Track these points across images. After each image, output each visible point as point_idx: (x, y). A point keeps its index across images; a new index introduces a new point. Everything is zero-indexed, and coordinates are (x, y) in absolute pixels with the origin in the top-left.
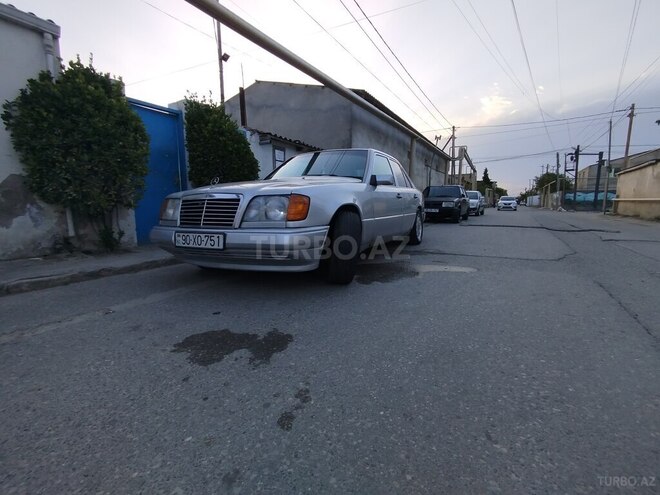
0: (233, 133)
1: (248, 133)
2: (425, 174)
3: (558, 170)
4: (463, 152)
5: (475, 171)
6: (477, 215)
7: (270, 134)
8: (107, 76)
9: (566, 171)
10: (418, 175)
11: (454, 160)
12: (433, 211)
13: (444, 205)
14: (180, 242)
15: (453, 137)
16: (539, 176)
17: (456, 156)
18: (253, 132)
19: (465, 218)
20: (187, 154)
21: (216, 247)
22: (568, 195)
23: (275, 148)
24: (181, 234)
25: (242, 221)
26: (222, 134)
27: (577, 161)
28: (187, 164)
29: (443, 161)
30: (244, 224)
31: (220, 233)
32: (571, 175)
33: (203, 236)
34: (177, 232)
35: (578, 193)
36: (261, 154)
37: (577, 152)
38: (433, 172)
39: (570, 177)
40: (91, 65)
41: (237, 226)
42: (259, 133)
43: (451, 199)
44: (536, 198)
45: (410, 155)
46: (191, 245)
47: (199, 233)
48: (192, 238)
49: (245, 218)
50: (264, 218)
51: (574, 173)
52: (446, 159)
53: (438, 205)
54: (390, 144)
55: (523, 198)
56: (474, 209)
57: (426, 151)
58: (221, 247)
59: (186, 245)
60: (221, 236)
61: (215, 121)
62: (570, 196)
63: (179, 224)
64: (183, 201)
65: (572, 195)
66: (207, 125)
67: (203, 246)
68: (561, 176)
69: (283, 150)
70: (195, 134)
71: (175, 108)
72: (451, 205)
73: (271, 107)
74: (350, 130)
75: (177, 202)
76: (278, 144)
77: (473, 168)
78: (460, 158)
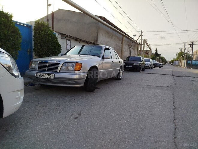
0: (52, 35)
1: (57, 34)
2: (128, 50)
3: (185, 51)
4: (145, 42)
5: (151, 49)
6: (149, 69)
7: (66, 35)
8: (7, 13)
9: (188, 51)
10: (125, 51)
11: (141, 45)
12: (130, 66)
13: (134, 64)
14: (38, 76)
15: (141, 35)
16: (178, 53)
17: (142, 43)
18: (59, 33)
19: (143, 70)
20: (33, 42)
21: (51, 78)
22: (189, 61)
23: (67, 40)
24: (39, 74)
25: (60, 70)
26: (48, 35)
27: (192, 47)
28: (33, 46)
29: (137, 45)
30: (61, 71)
31: (53, 74)
32: (190, 53)
33: (47, 74)
34: (37, 73)
35: (193, 61)
36: (62, 42)
37: (193, 44)
38: (132, 50)
39: (190, 54)
40: (2, 10)
41: (58, 72)
42: (61, 34)
43: (137, 62)
44: (177, 62)
45: (122, 43)
46: (42, 77)
47: (45, 73)
48: (43, 75)
49: (61, 69)
50: (67, 69)
51: (191, 52)
52: (138, 44)
53: (132, 64)
54: (114, 38)
55: (172, 61)
56: (148, 66)
57: (129, 41)
58: (53, 78)
59: (40, 77)
60: (53, 75)
61: (45, 30)
62: (190, 62)
63: (37, 70)
64: (39, 62)
65: (191, 62)
66: (42, 32)
67: (47, 78)
68: (186, 53)
69: (70, 40)
70: (37, 35)
71: (29, 24)
72: (137, 65)
73: (65, 20)
74: (97, 33)
75: (36, 62)
76: (68, 38)
77: (150, 48)
78: (144, 44)
